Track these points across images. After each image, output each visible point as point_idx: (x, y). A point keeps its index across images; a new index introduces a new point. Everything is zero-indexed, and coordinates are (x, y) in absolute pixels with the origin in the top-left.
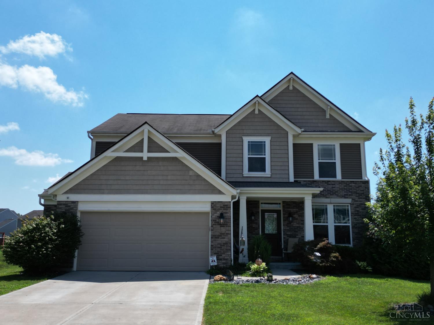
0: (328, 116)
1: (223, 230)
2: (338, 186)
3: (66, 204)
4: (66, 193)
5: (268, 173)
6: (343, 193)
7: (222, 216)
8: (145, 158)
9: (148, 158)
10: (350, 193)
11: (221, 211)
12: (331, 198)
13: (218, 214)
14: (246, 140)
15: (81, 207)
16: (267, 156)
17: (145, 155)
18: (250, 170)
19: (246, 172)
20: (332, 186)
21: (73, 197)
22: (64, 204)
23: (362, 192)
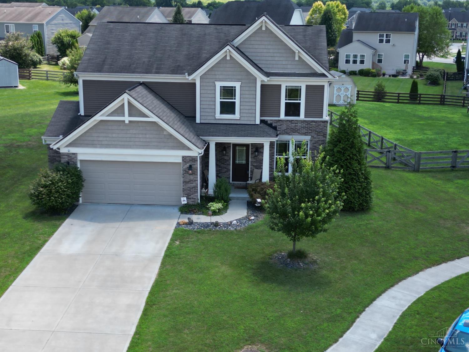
0: (297, 58)
1: (192, 177)
2: (300, 125)
3: (68, 155)
4: (67, 146)
5: (237, 116)
6: (305, 131)
7: (190, 167)
8: (127, 122)
9: (130, 122)
10: (310, 131)
11: (190, 164)
12: (294, 135)
13: (188, 165)
14: (219, 85)
15: (80, 158)
16: (237, 101)
17: (127, 119)
18: (222, 113)
19: (218, 115)
20: (294, 125)
21: (73, 150)
22: (66, 155)
23: (321, 130)
